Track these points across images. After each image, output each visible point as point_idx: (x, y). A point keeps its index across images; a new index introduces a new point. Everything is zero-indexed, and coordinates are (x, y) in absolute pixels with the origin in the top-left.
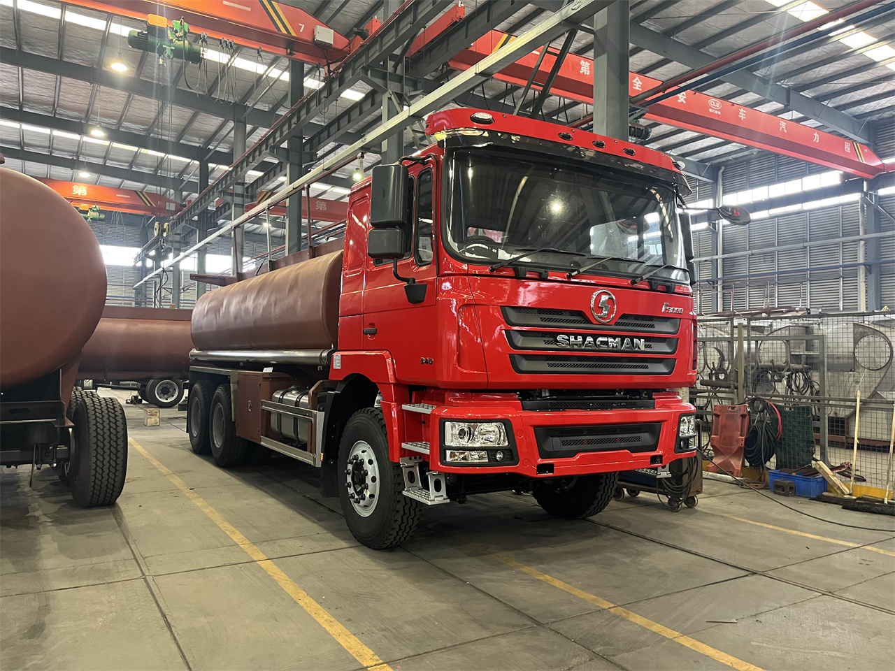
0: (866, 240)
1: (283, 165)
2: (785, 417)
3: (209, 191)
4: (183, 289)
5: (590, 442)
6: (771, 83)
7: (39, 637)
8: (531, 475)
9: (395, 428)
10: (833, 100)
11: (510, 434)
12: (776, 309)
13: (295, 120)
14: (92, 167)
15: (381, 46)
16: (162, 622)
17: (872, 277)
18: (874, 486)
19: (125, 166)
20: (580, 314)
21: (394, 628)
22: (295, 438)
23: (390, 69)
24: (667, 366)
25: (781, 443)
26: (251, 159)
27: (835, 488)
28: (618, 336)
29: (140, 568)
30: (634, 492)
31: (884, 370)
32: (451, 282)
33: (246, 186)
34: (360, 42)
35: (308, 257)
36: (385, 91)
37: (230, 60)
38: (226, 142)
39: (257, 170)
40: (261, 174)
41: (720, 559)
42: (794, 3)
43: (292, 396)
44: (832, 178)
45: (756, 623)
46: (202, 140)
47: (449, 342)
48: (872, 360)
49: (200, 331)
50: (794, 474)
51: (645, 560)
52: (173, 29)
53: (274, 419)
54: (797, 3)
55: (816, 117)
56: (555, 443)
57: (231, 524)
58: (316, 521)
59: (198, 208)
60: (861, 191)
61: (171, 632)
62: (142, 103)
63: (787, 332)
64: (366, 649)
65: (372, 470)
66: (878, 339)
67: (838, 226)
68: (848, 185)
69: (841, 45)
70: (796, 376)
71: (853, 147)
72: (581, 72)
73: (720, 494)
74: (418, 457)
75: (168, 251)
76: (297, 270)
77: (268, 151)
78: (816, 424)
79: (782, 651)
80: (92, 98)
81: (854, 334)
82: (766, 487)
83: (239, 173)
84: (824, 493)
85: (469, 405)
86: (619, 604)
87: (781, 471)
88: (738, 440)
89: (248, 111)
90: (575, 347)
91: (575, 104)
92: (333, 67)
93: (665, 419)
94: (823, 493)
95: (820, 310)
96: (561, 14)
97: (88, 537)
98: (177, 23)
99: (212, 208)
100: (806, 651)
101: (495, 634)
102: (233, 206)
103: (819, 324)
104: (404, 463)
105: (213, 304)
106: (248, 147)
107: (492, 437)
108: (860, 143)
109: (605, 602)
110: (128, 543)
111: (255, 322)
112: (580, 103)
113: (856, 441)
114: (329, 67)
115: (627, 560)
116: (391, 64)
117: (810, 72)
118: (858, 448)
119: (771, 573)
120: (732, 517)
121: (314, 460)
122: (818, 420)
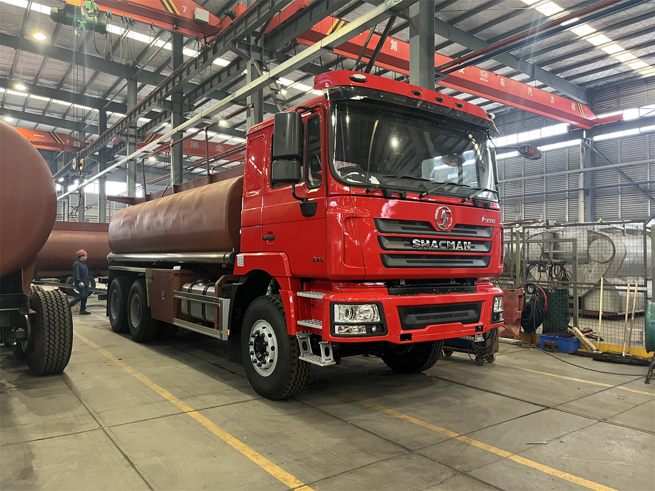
0: (585, 173)
1: (167, 113)
2: (550, 297)
3: (108, 133)
4: (87, 208)
5: (435, 317)
6: (521, 60)
7: (31, 478)
8: (397, 343)
9: (292, 311)
10: (564, 73)
11: (381, 313)
12: (523, 221)
13: (178, 79)
14: (14, 114)
15: (246, 25)
16: (126, 462)
17: (589, 198)
18: (613, 344)
19: (40, 113)
20: (427, 224)
21: (305, 459)
22: (203, 319)
23: (252, 43)
24: (485, 261)
25: (546, 315)
26: (142, 108)
27: (586, 346)
28: (454, 240)
29: (97, 421)
30: (449, 352)
31: (609, 263)
32: (337, 201)
33: (138, 129)
34: (229, 21)
35: (207, 183)
36: (249, 59)
37: (125, 32)
38: (120, 96)
39: (146, 118)
40: (148, 120)
41: (522, 398)
42: (540, 2)
43: (200, 288)
44: (561, 128)
45: (560, 443)
46: (101, 93)
47: (336, 246)
48: (600, 256)
49: (117, 239)
50: (557, 337)
51: (470, 401)
52: (85, 7)
53: (184, 305)
54: (543, 2)
55: (552, 85)
56: (412, 318)
57: (159, 385)
58: (223, 380)
59: (99, 145)
60: (581, 137)
61: (135, 469)
62: (55, 65)
63: (542, 237)
64: (289, 475)
65: (272, 341)
66: (604, 242)
67: (567, 162)
68: (573, 133)
69: (571, 33)
70: (555, 268)
71: (577, 107)
72: (391, 49)
73: (508, 352)
74: (309, 331)
75: (74, 178)
76: (201, 191)
77: (156, 102)
78: (571, 301)
79: (584, 462)
80: (15, 60)
81: (588, 238)
82: (538, 346)
83: (133, 119)
84: (579, 350)
85: (350, 292)
86: (462, 433)
87: (548, 335)
88: (516, 314)
89: (139, 71)
90: (425, 248)
91: (386, 71)
92: (208, 40)
93: (484, 300)
94: (577, 350)
95: (555, 222)
96: (386, 5)
97: (48, 398)
98: (88, 3)
99: (110, 146)
100: (601, 462)
101: (380, 460)
102: (128, 144)
103: (563, 231)
104: (299, 336)
105: (128, 218)
106: (139, 100)
107: (368, 315)
108: (582, 104)
109: (452, 432)
110: (81, 402)
111: (166, 231)
112: (389, 71)
113: (601, 313)
114: (205, 40)
115: (458, 401)
116: (253, 38)
117: (549, 53)
118: (602, 319)
119: (559, 407)
120: (521, 368)
121: (221, 335)
122: (572, 298)
